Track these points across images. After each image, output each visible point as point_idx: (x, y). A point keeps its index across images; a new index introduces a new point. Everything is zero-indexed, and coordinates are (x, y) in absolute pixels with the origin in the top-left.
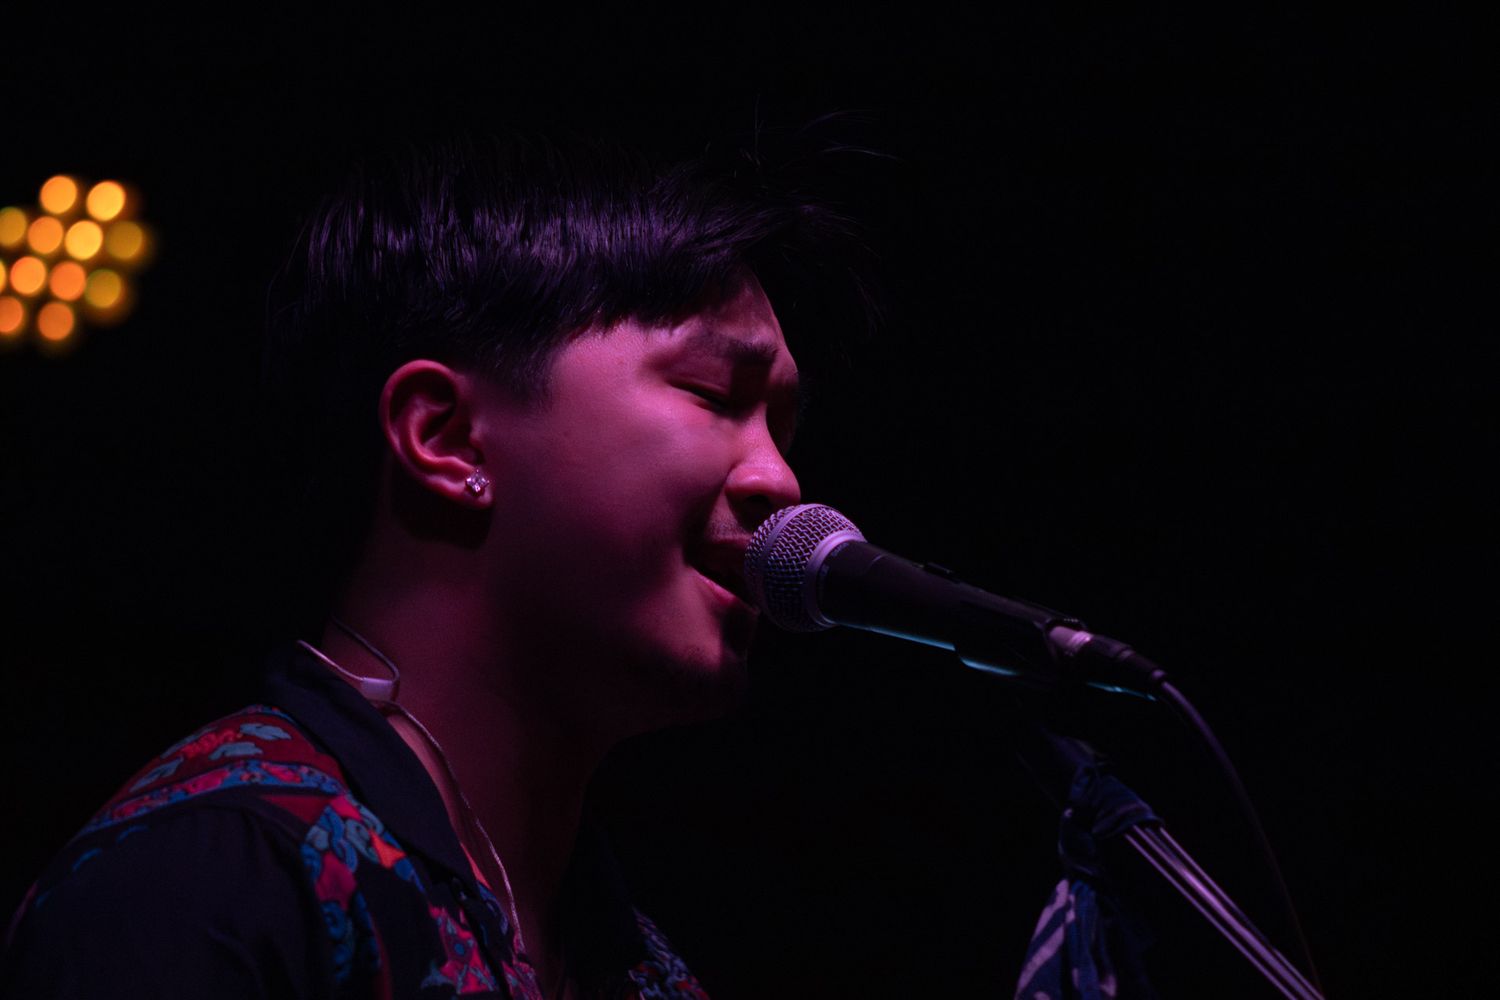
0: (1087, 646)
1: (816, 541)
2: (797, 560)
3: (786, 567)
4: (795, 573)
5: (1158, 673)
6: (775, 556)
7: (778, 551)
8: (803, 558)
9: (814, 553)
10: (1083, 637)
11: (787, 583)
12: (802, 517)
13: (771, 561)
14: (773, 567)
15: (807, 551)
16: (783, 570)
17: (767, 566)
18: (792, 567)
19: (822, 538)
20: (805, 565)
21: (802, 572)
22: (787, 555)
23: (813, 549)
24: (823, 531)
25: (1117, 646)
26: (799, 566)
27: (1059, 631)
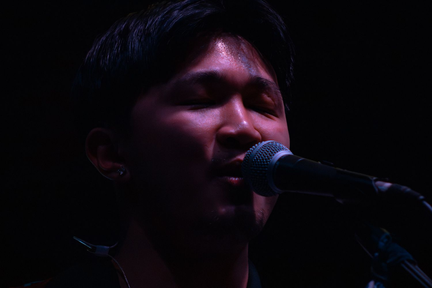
0: (390, 188)
1: (275, 153)
2: (266, 159)
3: (261, 162)
4: (264, 165)
5: (422, 197)
6: (256, 158)
7: (258, 156)
8: (269, 159)
9: (274, 157)
10: (388, 185)
11: (261, 169)
12: (270, 144)
13: (255, 160)
14: (255, 162)
15: (271, 156)
16: (260, 163)
17: (253, 162)
18: (264, 162)
19: (277, 152)
20: (269, 161)
21: (267, 164)
22: (262, 157)
23: (273, 155)
24: (278, 149)
25: (404, 187)
26: (267, 162)
27: (379, 183)
